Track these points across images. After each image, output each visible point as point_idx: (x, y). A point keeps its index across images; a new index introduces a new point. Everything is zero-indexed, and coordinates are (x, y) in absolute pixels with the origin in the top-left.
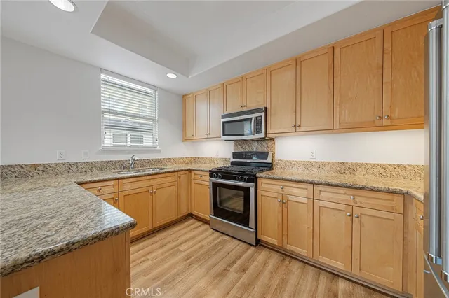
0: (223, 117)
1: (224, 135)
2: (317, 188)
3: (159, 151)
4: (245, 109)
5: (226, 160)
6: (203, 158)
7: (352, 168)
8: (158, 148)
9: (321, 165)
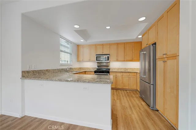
0: (96, 55)
1: (97, 60)
2: (123, 73)
3: (72, 65)
4: (103, 54)
5: (94, 68)
6: (84, 68)
7: (127, 69)
8: (72, 64)
9: (121, 69)
